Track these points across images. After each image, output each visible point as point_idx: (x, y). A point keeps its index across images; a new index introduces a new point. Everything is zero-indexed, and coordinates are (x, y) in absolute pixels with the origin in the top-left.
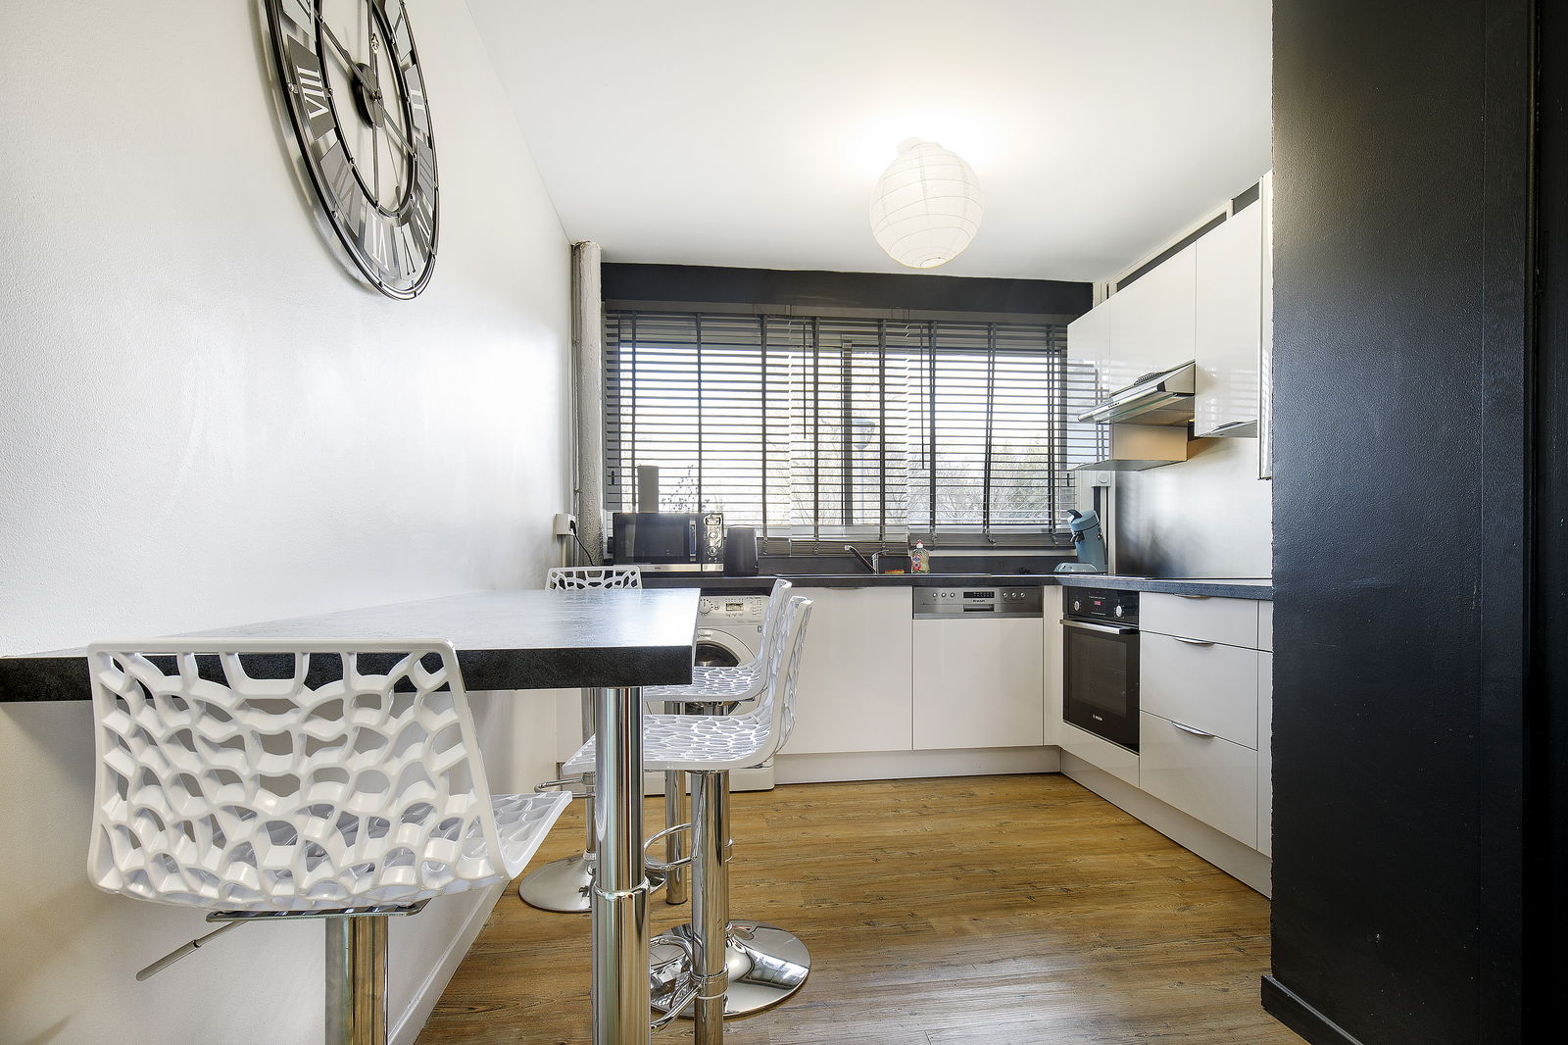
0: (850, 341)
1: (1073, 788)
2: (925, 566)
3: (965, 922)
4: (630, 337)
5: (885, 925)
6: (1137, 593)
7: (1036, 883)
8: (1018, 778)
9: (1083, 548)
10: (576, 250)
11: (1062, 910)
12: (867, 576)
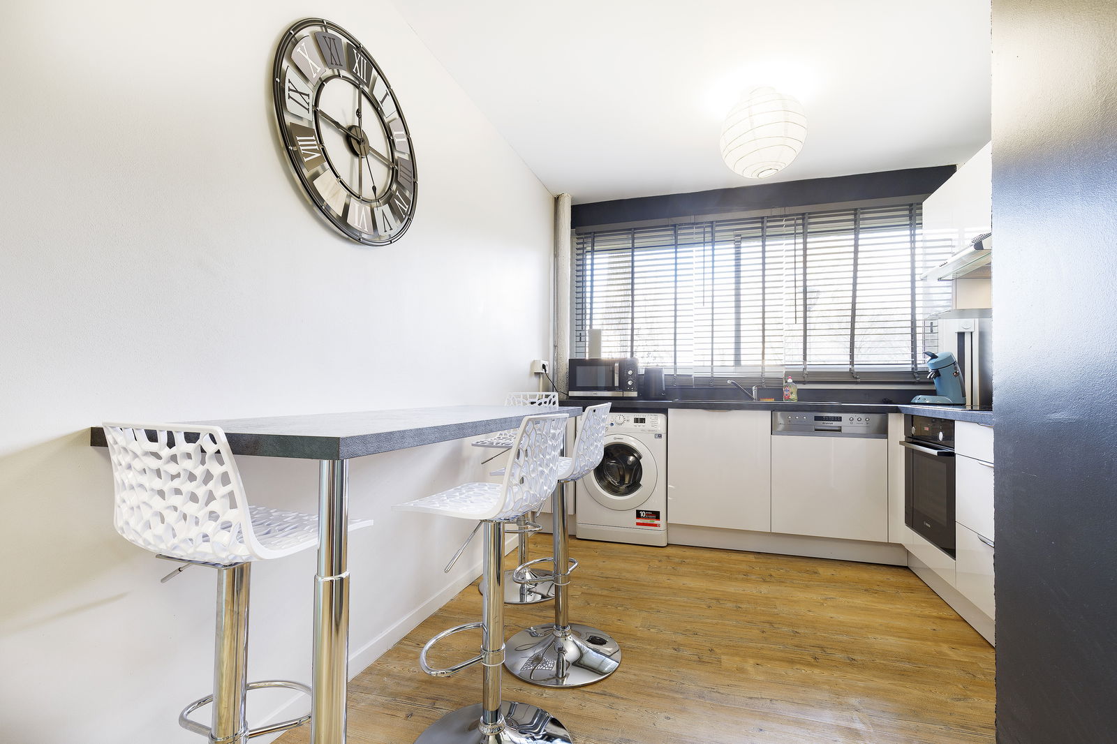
0: (740, 235)
1: (912, 581)
2: (794, 396)
3: (749, 665)
4: (589, 249)
5: (686, 653)
6: (953, 421)
7: (828, 648)
8: (864, 566)
9: (940, 382)
10: (557, 200)
11: (837, 674)
12: (749, 402)
